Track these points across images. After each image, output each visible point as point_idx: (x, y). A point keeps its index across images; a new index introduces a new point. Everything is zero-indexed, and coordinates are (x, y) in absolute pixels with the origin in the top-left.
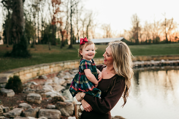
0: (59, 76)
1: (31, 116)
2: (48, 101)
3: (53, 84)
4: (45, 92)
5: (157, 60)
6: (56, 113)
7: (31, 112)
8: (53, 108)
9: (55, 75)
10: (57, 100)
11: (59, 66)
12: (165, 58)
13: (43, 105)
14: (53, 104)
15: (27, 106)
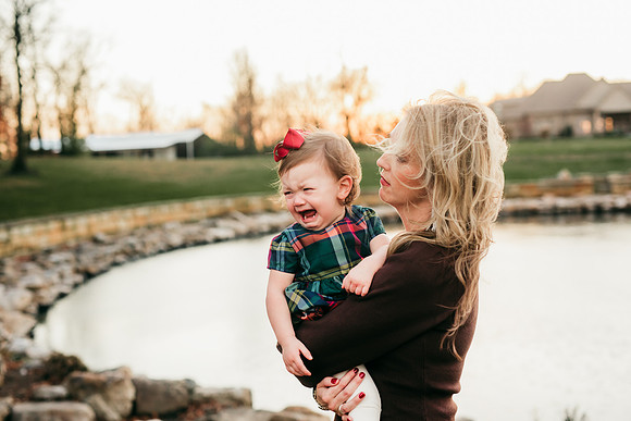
2: (23, 372)
6: (77, 414)
8: (58, 399)
10: (64, 366)
13: (14, 391)
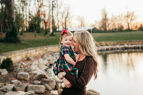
0: (43, 58)
1: (21, 91)
3: (38, 64)
4: (32, 71)
5: (121, 45)
6: (41, 88)
7: (21, 87)
9: (40, 57)
10: (42, 77)
11: (43, 50)
12: (127, 43)
13: (30, 82)
14: (39, 81)
15: (17, 83)
